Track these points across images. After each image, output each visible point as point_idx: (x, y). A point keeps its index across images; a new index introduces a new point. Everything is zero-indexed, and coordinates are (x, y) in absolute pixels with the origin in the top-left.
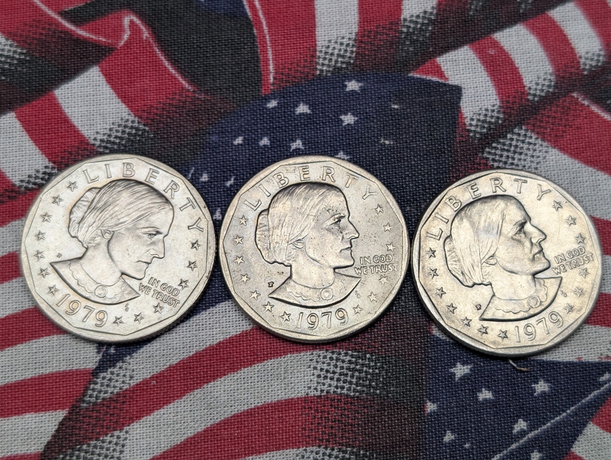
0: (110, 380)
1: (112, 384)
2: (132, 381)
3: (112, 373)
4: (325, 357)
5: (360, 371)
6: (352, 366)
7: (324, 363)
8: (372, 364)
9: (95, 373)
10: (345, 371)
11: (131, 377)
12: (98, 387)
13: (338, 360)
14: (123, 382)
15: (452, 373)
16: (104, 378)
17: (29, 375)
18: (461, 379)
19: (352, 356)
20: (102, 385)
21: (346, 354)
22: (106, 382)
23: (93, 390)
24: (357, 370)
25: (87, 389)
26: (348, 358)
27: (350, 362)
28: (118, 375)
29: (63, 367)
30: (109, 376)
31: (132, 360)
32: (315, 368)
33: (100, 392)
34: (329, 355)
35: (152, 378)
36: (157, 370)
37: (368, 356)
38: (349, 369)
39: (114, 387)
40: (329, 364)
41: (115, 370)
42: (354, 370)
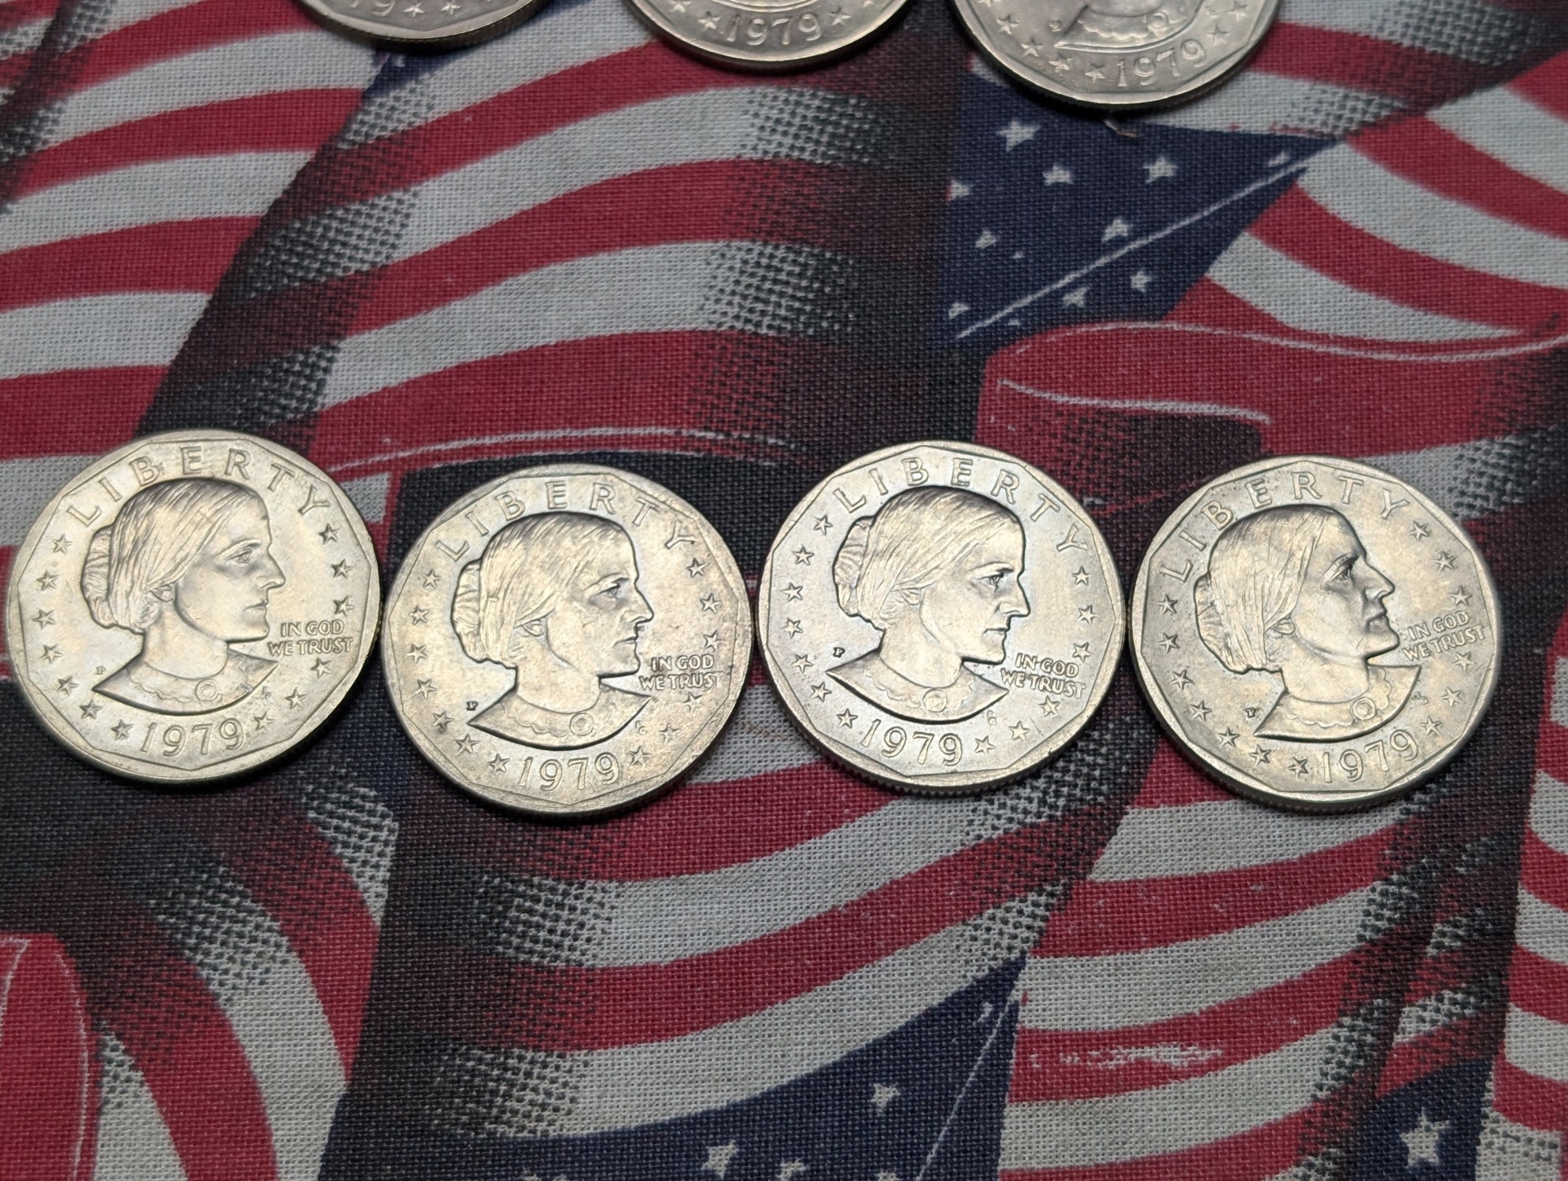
0: (393, 109)
1: (396, 115)
2: (430, 115)
3: (397, 99)
4: (775, 98)
5: (837, 124)
6: (823, 116)
7: (772, 108)
8: (859, 115)
9: (365, 96)
10: (809, 123)
11: (430, 107)
12: (370, 119)
13: (798, 103)
14: (415, 115)
15: (999, 138)
16: (381, 105)
17: (250, 90)
18: (1015, 148)
19: (824, 99)
20: (378, 115)
21: (814, 96)
22: (384, 112)
23: (362, 123)
24: (830, 123)
25: (349, 119)
26: (817, 103)
27: (819, 108)
28: (407, 102)
29: (312, 82)
30: (391, 102)
31: (432, 81)
32: (756, 115)
33: (373, 126)
34: (783, 95)
35: (467, 111)
36: (476, 99)
37: (853, 101)
38: (816, 119)
39: (399, 121)
40: (781, 111)
41: (403, 94)
42: (825, 122)
